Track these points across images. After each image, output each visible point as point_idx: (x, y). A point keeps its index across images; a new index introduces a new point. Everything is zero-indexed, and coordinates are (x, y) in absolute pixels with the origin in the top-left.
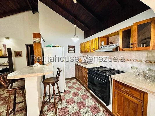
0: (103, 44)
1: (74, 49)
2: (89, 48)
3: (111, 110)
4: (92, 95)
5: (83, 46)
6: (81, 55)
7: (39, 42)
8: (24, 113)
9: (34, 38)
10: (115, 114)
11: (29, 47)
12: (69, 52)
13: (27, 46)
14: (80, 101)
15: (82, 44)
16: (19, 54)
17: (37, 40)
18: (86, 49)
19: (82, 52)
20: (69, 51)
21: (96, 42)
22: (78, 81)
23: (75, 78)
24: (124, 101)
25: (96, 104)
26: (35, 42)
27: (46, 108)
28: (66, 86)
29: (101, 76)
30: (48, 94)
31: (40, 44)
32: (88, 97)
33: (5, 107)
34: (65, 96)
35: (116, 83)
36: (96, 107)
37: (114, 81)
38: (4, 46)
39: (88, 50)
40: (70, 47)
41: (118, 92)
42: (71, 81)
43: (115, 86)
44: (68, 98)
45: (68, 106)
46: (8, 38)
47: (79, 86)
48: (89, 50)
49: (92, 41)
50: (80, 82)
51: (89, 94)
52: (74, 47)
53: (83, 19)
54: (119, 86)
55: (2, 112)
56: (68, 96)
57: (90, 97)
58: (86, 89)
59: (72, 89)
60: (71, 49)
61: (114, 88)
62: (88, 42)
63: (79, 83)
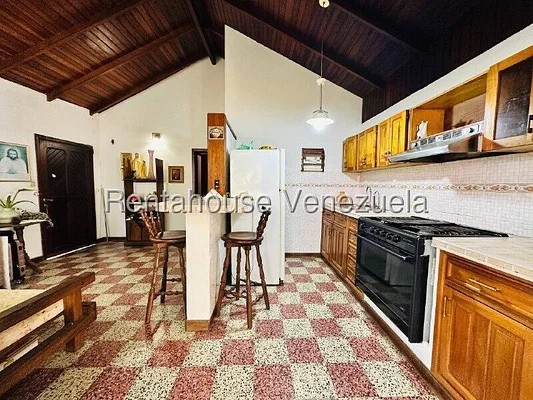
0: (422, 132)
1: (323, 159)
2: (372, 151)
3: (428, 364)
4: (368, 310)
5: (353, 147)
6: (347, 178)
7: (221, 136)
8: (180, 307)
9: (210, 128)
10: (440, 378)
11: (200, 158)
12: (303, 170)
13: (196, 153)
14: (323, 317)
15: (350, 140)
16: (177, 175)
17: (217, 132)
18: (362, 156)
19: (347, 169)
20: (304, 164)
21: (396, 130)
22: (329, 265)
23: (320, 255)
24: (474, 331)
25: (379, 338)
26: (212, 136)
27: (227, 310)
28: (287, 271)
29: (396, 241)
30: (234, 282)
31: (224, 142)
32: (353, 314)
33: (147, 288)
34: (282, 296)
35: (451, 265)
36: (374, 346)
37: (445, 257)
38: (151, 152)
39: (368, 160)
40: (306, 152)
41: (454, 297)
42: (304, 263)
43: (446, 277)
44: (288, 302)
45: (285, 321)
46: (158, 135)
47: (327, 280)
48: (371, 161)
49: (384, 125)
50: (335, 271)
51: (357, 308)
52: (320, 153)
53: (353, 53)
54: (459, 274)
55: (143, 295)
56: (287, 298)
57: (362, 316)
58: (354, 293)
59: (302, 284)
60: (311, 159)
61: (443, 283)
62: (370, 130)
63: (331, 272)
